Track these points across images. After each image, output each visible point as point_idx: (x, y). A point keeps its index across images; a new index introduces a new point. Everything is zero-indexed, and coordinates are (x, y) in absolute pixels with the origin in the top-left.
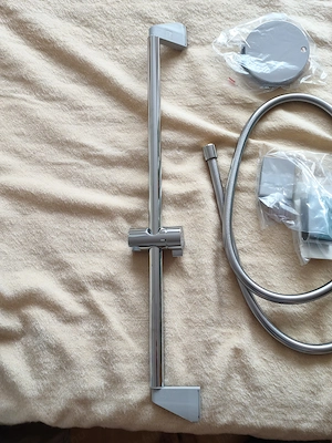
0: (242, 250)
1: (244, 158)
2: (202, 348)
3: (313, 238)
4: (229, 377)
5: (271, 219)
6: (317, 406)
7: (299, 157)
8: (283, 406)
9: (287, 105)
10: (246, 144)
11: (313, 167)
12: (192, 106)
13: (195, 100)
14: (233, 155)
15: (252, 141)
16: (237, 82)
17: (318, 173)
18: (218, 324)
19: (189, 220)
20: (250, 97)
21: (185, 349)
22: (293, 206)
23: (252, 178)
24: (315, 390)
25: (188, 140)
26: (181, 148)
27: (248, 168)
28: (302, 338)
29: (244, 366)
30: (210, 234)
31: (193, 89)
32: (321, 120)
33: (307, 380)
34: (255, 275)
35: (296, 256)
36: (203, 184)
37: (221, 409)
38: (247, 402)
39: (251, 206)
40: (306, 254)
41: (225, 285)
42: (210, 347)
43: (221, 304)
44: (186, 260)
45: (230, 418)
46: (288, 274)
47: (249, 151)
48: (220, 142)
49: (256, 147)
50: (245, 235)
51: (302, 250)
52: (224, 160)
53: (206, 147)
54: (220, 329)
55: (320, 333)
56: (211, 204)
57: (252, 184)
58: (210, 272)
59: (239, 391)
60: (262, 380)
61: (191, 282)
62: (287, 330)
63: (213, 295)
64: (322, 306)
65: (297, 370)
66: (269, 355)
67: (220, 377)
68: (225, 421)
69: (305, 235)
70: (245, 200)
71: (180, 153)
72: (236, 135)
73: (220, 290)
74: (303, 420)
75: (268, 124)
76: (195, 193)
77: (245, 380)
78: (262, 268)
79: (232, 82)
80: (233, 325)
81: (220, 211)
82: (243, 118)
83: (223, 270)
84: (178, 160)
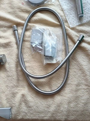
0: (26, 61)
1: (26, 30)
2: (11, 95)
3: (47, 56)
4: (20, 104)
5: (34, 51)
6: (49, 111)
7: (44, 30)
8: (38, 112)
9: (41, 11)
10: (27, 25)
11: (48, 32)
12: (9, 12)
13: (10, 10)
14: (22, 29)
15: (29, 24)
16: (25, 4)
17: (50, 35)
18: (17, 86)
19: (8, 52)
20: (28, 8)
21: (6, 95)
22: (41, 46)
23: (29, 37)
24: (49, 106)
25: (7, 24)
26: (5, 27)
27: (28, 33)
28: (44, 89)
29: (25, 100)
30: (14, 57)
31: (9, 7)
32: (52, 16)
33: (46, 103)
34: (30, 70)
35: (42, 62)
36: (13, 39)
37: (18, 114)
38: (26, 112)
39: (29, 46)
41: (20, 73)
42: (14, 95)
43: (18, 80)
44: (7, 66)
45: (21, 117)
46: (40, 69)
47: (28, 27)
48: (18, 25)
49: (31, 26)
50: (27, 56)
51: (44, 61)
52: (20, 31)
53: (13, 26)
54: (18, 88)
55: (50, 88)
56: (15, 46)
57: (29, 39)
58: (14, 69)
59: (24, 108)
60: (31, 104)
61: (8, 73)
62: (39, 87)
63: (15, 77)
64: (51, 79)
65: (43, 100)
66: (34, 95)
67: (17, 104)
68: (20, 118)
69: (45, 55)
70: (27, 44)
71: (5, 29)
72: (23, 22)
73: (18, 75)
74: (45, 116)
75: (35, 18)
76: (10, 42)
77: (26, 104)
78: (32, 67)
79: (23, 4)
80: (22, 87)
81: (18, 48)
82: (26, 16)
83: (19, 68)
84: (4, 31)
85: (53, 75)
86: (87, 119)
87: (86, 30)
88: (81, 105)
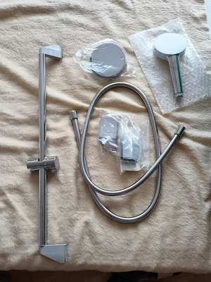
0: (91, 167)
1: (92, 118)
2: (68, 223)
3: (125, 159)
4: (83, 238)
5: (105, 150)
6: (130, 251)
7: (120, 117)
8: (112, 252)
9: (115, 88)
10: (93, 110)
11: (127, 122)
12: (64, 90)
13: (66, 87)
14: (86, 116)
15: (96, 108)
16: (89, 77)
17: (129, 125)
18: (77, 209)
19: (62, 152)
20: (95, 85)
21: (59, 224)
22: (116, 143)
23: (97, 128)
24: (129, 243)
25: (61, 109)
26: (58, 113)
27: (94, 123)
28: (122, 214)
29: (91, 231)
30: (73, 160)
31: (64, 81)
32: (133, 96)
33: (124, 237)
34: (98, 181)
35: (117, 169)
36: (70, 133)
37: (78, 256)
38: (92, 251)
39: (96, 143)
40: (123, 168)
41: (82, 187)
42: (72, 222)
43: (79, 198)
44: (60, 174)
45: (83, 261)
46: (115, 180)
47: (95, 114)
48: (79, 109)
49: (98, 112)
50: (92, 159)
51: (121, 166)
52: (82, 119)
53: (72, 112)
54: (79, 212)
55: (131, 211)
56: (74, 143)
57: (96, 132)
58: (72, 180)
59: (88, 245)
60: (100, 238)
61: (62, 186)
62: (113, 211)
63: (74, 193)
64: (132, 196)
65: (120, 232)
66: (104, 224)
67: (77, 238)
68: (81, 262)
69: (122, 158)
70: (93, 141)
71: (58, 116)
72: (87, 105)
73: (78, 190)
74: (124, 260)
75: (105, 99)
76: (65, 138)
77: (91, 239)
78: (101, 177)
79: (86, 77)
80: (86, 209)
81: (78, 147)
82: (92, 96)
83: (80, 179)
84: (57, 120)
85: (136, 190)
86: (194, 265)
87: (188, 118)
88: (183, 242)
